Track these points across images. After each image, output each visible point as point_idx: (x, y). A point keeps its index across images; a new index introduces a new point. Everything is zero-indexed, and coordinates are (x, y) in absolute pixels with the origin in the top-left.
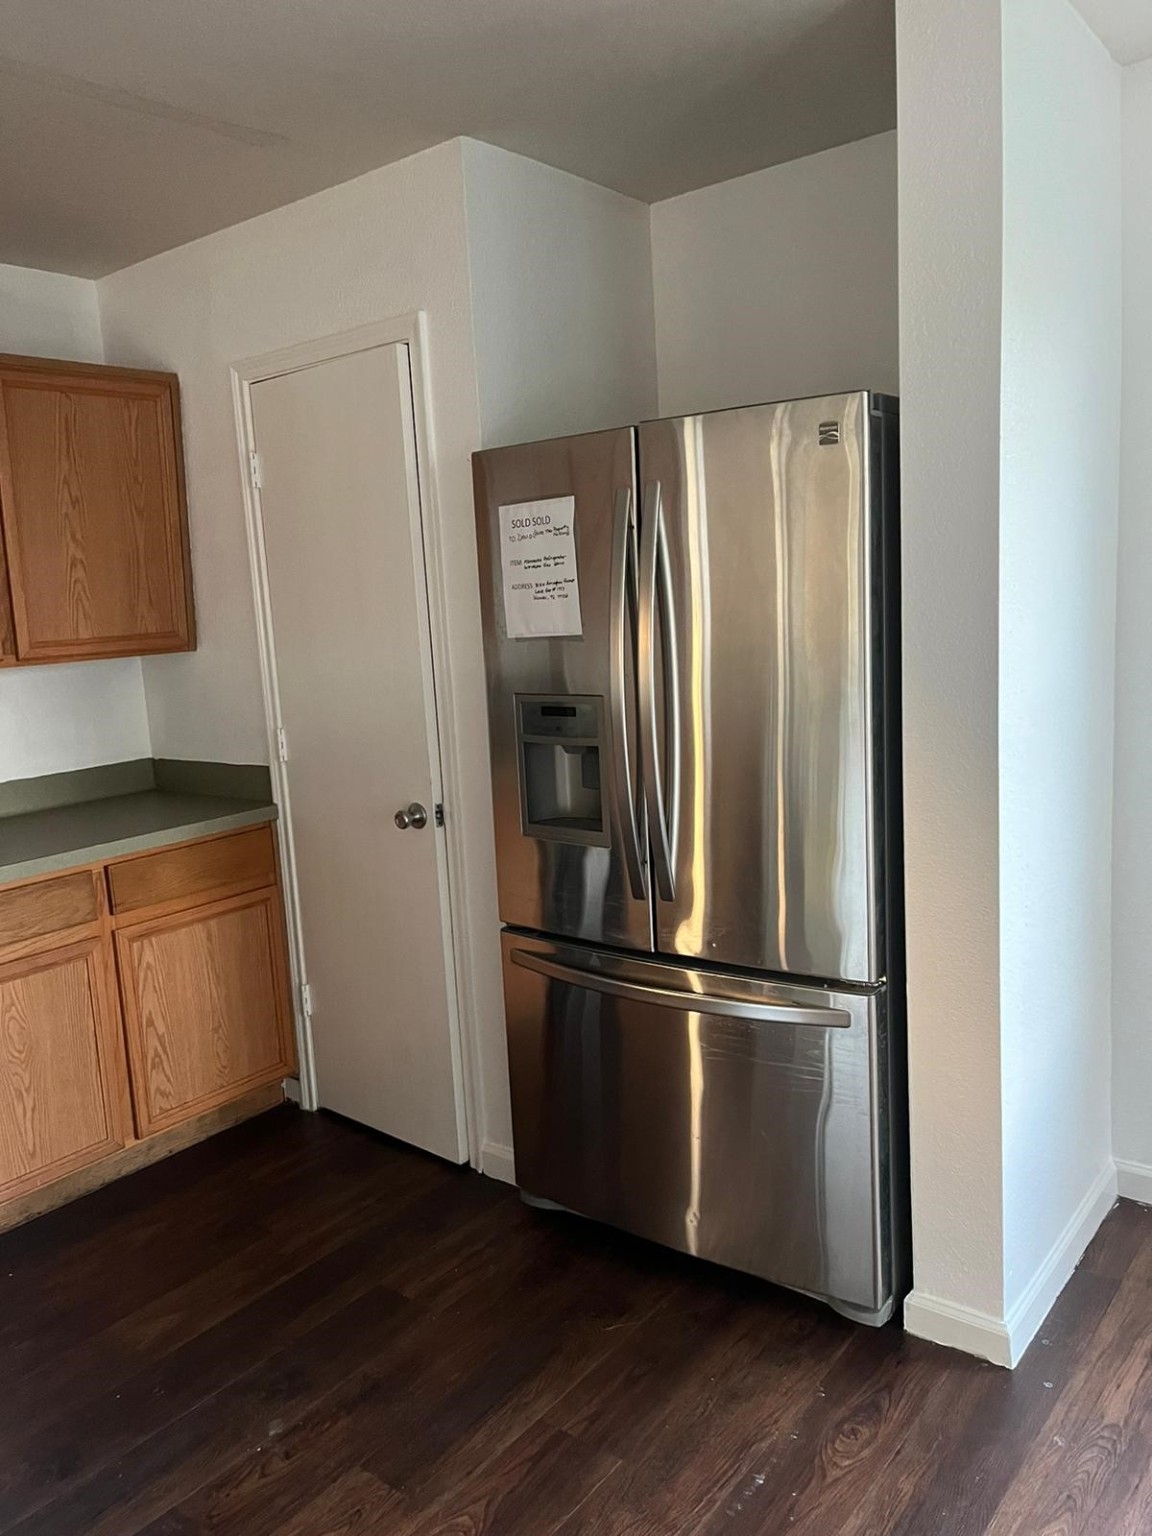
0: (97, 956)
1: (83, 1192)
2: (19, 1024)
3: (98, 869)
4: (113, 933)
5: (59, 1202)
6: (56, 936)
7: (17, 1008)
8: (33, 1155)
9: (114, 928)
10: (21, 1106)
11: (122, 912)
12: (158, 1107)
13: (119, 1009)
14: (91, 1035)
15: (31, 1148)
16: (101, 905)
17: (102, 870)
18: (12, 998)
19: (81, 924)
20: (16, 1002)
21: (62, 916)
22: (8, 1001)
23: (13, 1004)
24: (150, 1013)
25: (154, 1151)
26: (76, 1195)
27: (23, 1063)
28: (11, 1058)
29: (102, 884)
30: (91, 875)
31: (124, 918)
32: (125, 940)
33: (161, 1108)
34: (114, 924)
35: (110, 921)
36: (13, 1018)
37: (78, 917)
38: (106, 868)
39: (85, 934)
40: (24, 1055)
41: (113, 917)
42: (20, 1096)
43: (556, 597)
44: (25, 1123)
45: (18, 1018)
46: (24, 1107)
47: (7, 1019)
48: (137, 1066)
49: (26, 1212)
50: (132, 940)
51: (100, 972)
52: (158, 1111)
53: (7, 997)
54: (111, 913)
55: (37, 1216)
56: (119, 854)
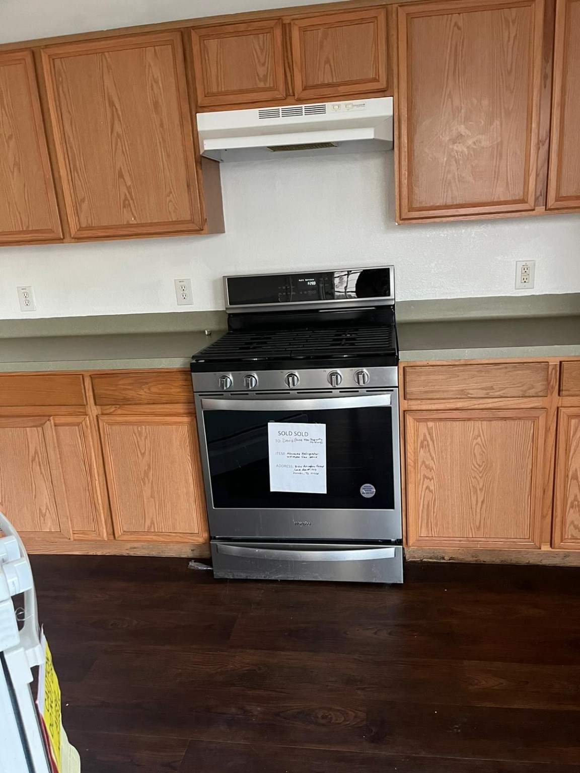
0: (542, 422)
1: (513, 562)
2: (481, 449)
3: (554, 362)
4: (558, 408)
5: (497, 561)
6: (516, 401)
7: (481, 439)
8: (479, 528)
9: (559, 405)
10: (475, 497)
11: (567, 396)
12: (570, 534)
13: (553, 460)
14: (529, 471)
15: (478, 524)
16: (553, 387)
17: (559, 363)
18: (479, 431)
19: (533, 397)
20: (482, 435)
21: (521, 388)
22: (476, 433)
23: (479, 435)
24: (576, 470)
25: (568, 559)
26: (509, 562)
27: (480, 472)
28: (473, 467)
29: (556, 373)
30: (548, 366)
31: (568, 401)
32: (565, 416)
33: (572, 536)
34: (560, 403)
35: (556, 400)
36: (477, 444)
37: (532, 392)
38: (561, 362)
39: (536, 404)
40: (482, 468)
41: (559, 397)
42: (476, 492)
43: (310, 474)
44: (476, 508)
45: (481, 444)
46: (477, 499)
47: (474, 443)
48: (558, 503)
49: (476, 557)
50: (570, 417)
51: (542, 432)
52: (570, 537)
53: (476, 430)
54: (559, 395)
55: (482, 562)
56: (573, 354)
